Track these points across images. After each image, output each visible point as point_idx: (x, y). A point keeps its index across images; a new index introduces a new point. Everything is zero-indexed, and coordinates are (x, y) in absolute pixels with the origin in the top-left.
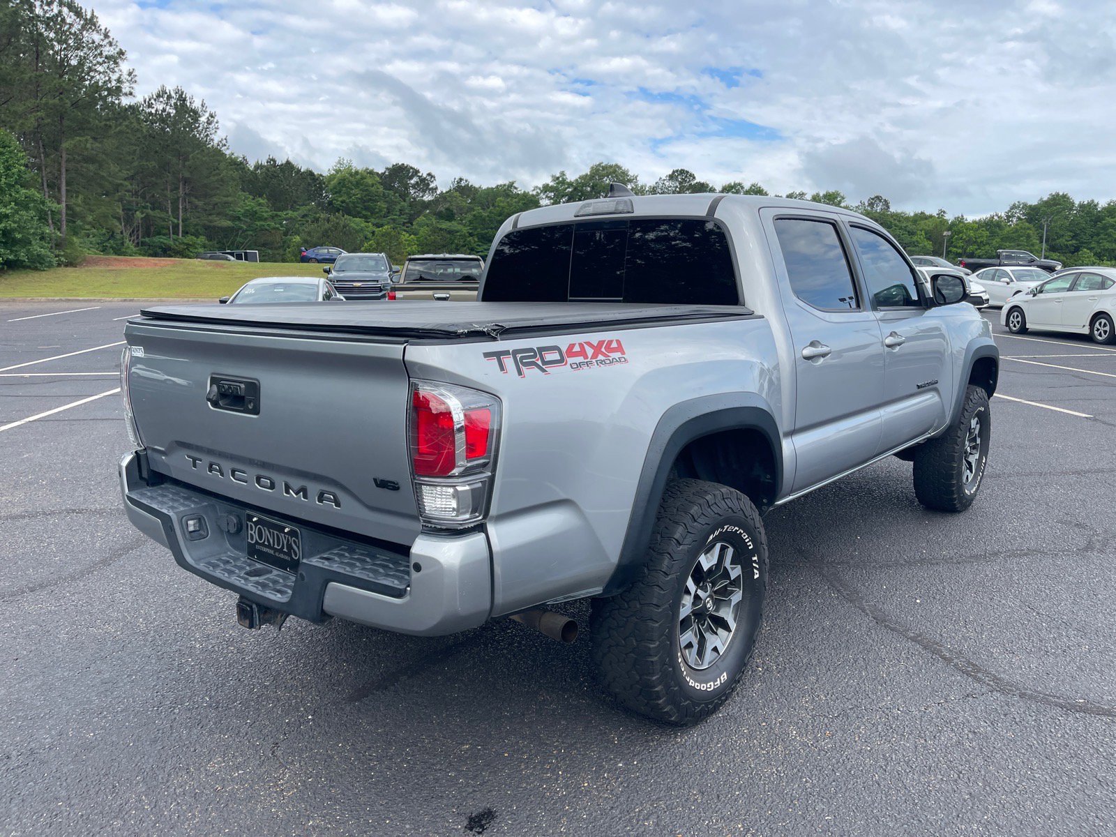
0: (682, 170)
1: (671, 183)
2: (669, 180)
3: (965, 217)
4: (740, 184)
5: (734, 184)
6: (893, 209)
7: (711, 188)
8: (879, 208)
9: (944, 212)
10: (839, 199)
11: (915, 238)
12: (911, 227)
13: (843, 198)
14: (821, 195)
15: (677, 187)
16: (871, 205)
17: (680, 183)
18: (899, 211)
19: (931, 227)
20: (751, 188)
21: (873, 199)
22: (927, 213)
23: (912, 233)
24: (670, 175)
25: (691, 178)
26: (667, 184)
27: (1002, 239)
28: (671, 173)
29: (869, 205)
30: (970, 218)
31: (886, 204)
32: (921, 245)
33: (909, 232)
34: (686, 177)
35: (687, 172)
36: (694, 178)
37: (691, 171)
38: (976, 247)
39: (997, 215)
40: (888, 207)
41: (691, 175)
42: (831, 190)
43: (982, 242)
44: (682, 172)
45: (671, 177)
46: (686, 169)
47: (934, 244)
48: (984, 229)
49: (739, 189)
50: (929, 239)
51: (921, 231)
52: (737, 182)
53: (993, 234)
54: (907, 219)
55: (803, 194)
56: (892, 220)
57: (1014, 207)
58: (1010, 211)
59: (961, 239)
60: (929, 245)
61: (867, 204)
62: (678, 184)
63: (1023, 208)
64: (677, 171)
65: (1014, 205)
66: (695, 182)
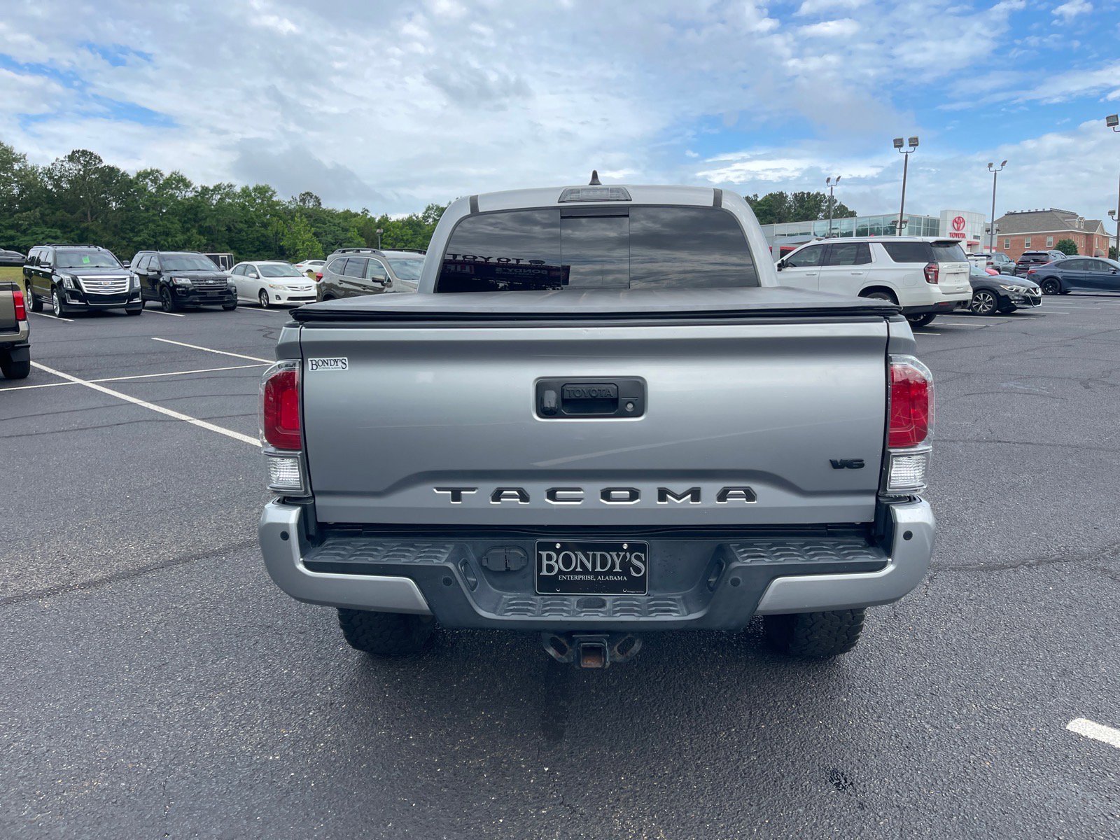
0: (83, 151)
1: (71, 165)
2: (69, 161)
3: (389, 216)
4: (157, 171)
5: (151, 170)
6: (324, 206)
7: (123, 174)
8: (311, 204)
9: (368, 211)
10: (270, 193)
11: (349, 235)
12: (343, 224)
13: (275, 193)
14: (251, 188)
15: (80, 170)
16: (303, 200)
17: (84, 166)
18: (330, 208)
19: (362, 225)
20: (172, 176)
21: (303, 195)
22: (353, 211)
23: (345, 230)
24: (69, 156)
25: (97, 161)
26: (67, 166)
27: (424, 237)
28: (70, 154)
29: (301, 201)
30: (394, 217)
31: (317, 200)
32: (355, 241)
33: (342, 228)
34: (91, 159)
35: (92, 154)
36: (101, 161)
37: (96, 152)
38: (403, 244)
39: (415, 215)
40: (320, 204)
41: (96, 157)
42: (262, 184)
43: (408, 240)
44: (84, 153)
45: (71, 158)
46: (89, 150)
47: (367, 240)
48: (408, 227)
49: (157, 177)
50: (362, 236)
51: (354, 227)
52: (155, 168)
53: (416, 233)
54: (338, 215)
55: (231, 185)
56: (325, 216)
57: (429, 209)
58: (426, 212)
59: (390, 236)
60: (362, 240)
61: (298, 200)
62: (80, 167)
63: (436, 209)
64: (78, 152)
65: (429, 207)
66: (103, 165)
